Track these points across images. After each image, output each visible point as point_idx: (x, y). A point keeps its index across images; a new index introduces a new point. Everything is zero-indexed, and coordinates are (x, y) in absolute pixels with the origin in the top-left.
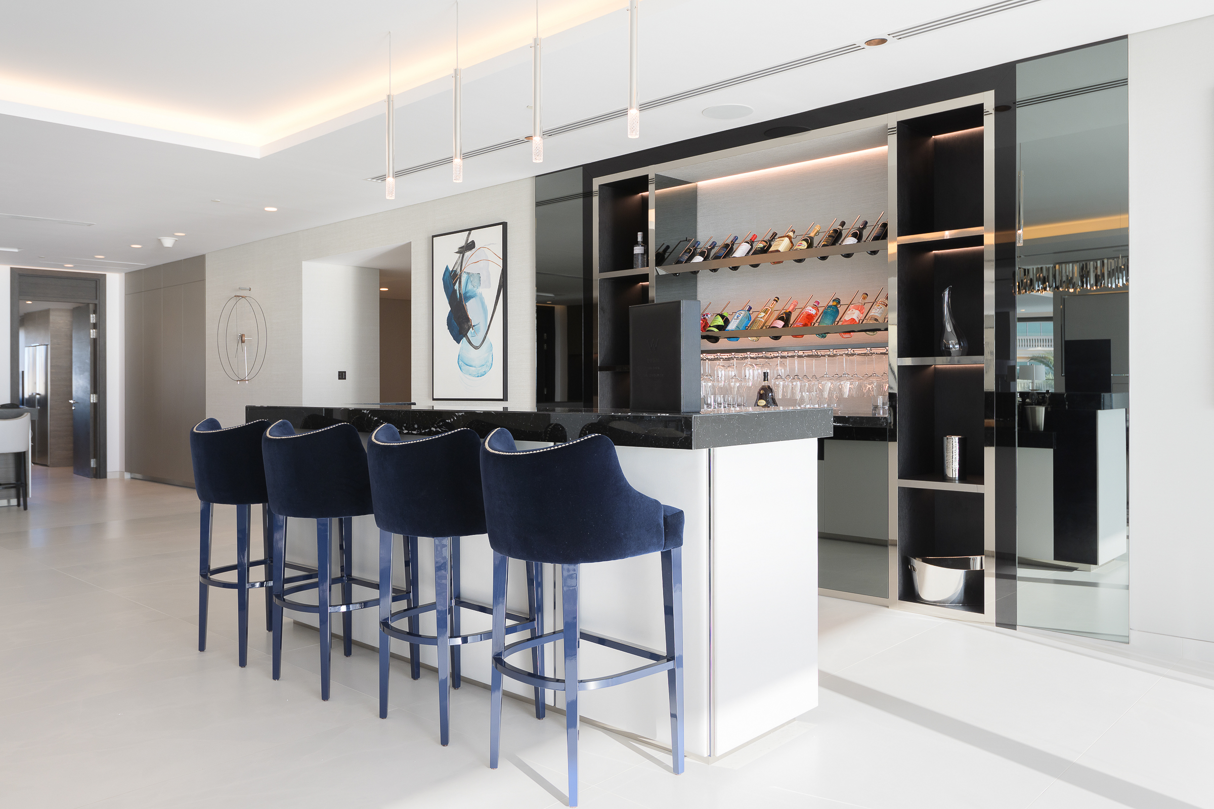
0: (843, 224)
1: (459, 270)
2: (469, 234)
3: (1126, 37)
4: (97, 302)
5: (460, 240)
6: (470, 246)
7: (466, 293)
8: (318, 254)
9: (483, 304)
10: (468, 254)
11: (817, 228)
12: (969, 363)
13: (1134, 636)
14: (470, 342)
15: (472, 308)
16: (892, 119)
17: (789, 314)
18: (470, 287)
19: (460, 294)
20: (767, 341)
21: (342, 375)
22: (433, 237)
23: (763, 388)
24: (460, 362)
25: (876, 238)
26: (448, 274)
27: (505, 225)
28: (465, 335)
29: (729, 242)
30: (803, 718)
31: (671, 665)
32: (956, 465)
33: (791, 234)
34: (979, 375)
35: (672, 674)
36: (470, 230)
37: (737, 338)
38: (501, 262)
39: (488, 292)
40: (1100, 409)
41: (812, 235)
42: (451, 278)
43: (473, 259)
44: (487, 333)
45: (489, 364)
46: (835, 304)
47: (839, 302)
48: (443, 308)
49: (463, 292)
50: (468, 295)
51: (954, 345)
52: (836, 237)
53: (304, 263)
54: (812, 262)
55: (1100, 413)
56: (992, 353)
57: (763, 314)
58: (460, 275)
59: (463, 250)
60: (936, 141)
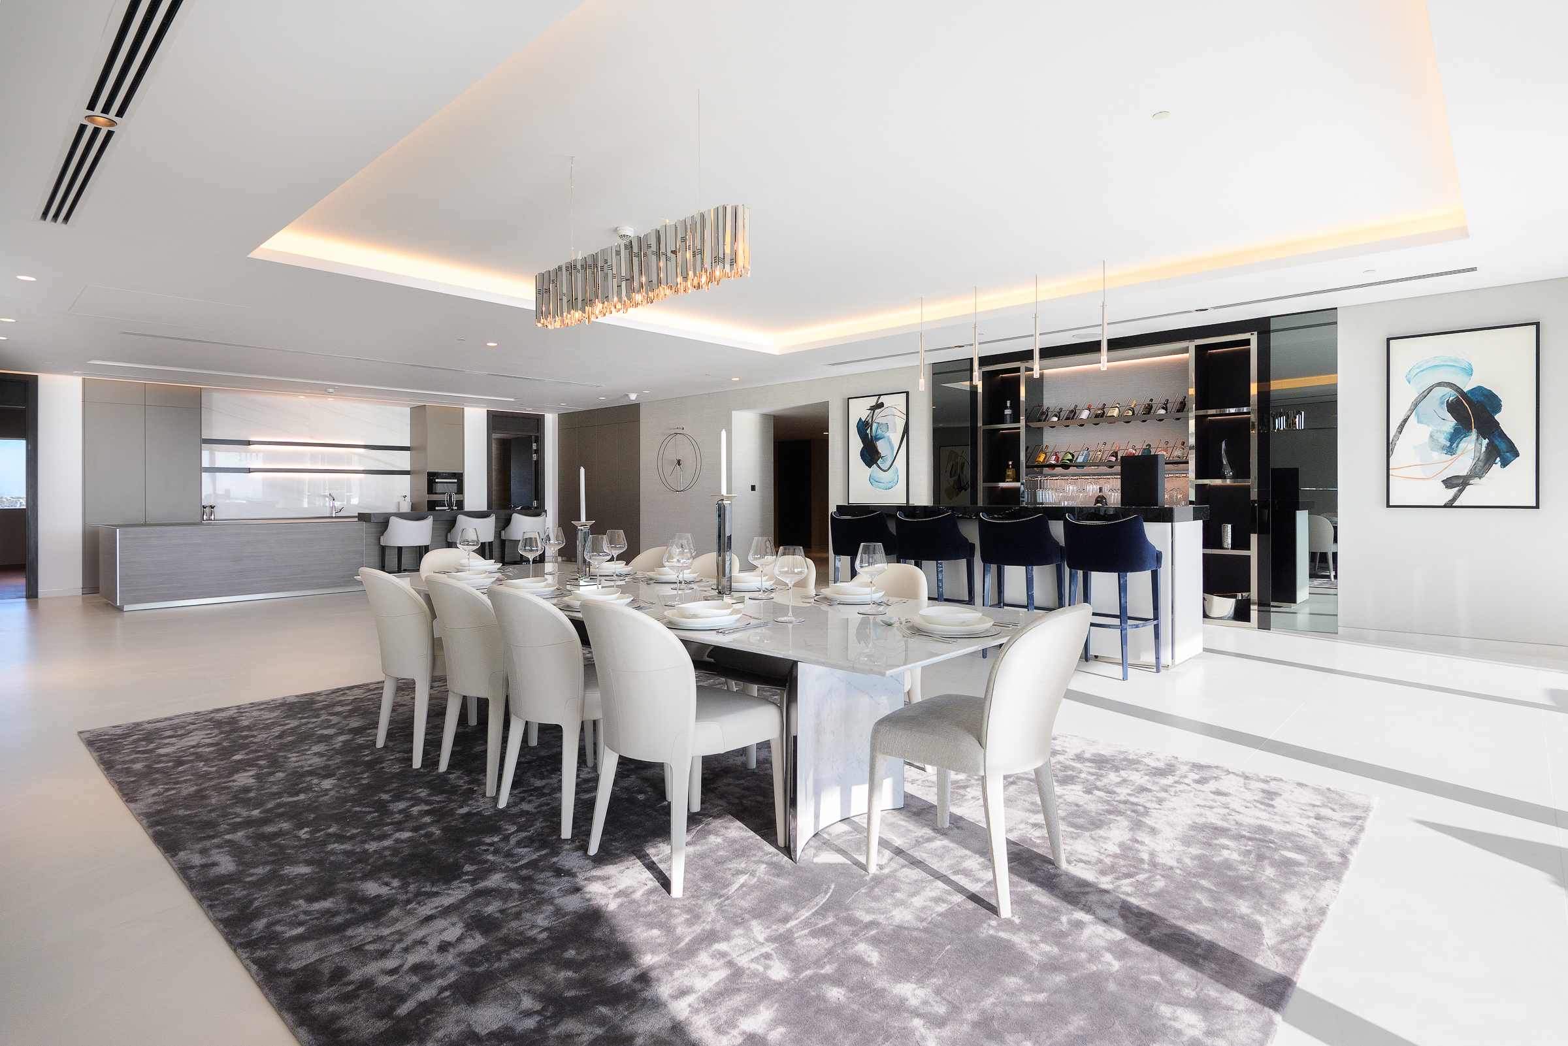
0: (1151, 400)
1: (870, 420)
2: (879, 398)
3: (1336, 308)
4: (538, 434)
5: (872, 401)
6: (881, 405)
7: (876, 436)
8: (744, 407)
9: (890, 443)
10: (877, 411)
11: (1134, 402)
12: (1241, 483)
13: (1340, 630)
14: (879, 467)
15: (881, 446)
16: (1192, 345)
17: (1116, 453)
18: (879, 432)
19: (871, 436)
20: (1105, 469)
21: (753, 488)
22: (849, 399)
23: (1099, 497)
24: (871, 480)
25: (1178, 411)
26: (861, 423)
27: (907, 393)
28: (876, 463)
29: (1073, 408)
30: (1195, 657)
31: (1155, 622)
32: (1230, 541)
33: (1118, 405)
34: (1247, 489)
35: (1156, 627)
36: (880, 395)
37: (1083, 466)
38: (905, 417)
39: (895, 436)
40: (1298, 510)
41: (1133, 406)
42: (863, 427)
43: (882, 414)
44: (893, 462)
45: (895, 481)
46: (1148, 447)
47: (1150, 446)
48: (856, 444)
49: (874, 434)
50: (878, 437)
51: (1228, 472)
52: (1149, 409)
53: (734, 413)
54: (1136, 424)
55: (1297, 511)
56: (1255, 477)
57: (1099, 453)
58: (872, 424)
59: (873, 408)
60: (1210, 353)
